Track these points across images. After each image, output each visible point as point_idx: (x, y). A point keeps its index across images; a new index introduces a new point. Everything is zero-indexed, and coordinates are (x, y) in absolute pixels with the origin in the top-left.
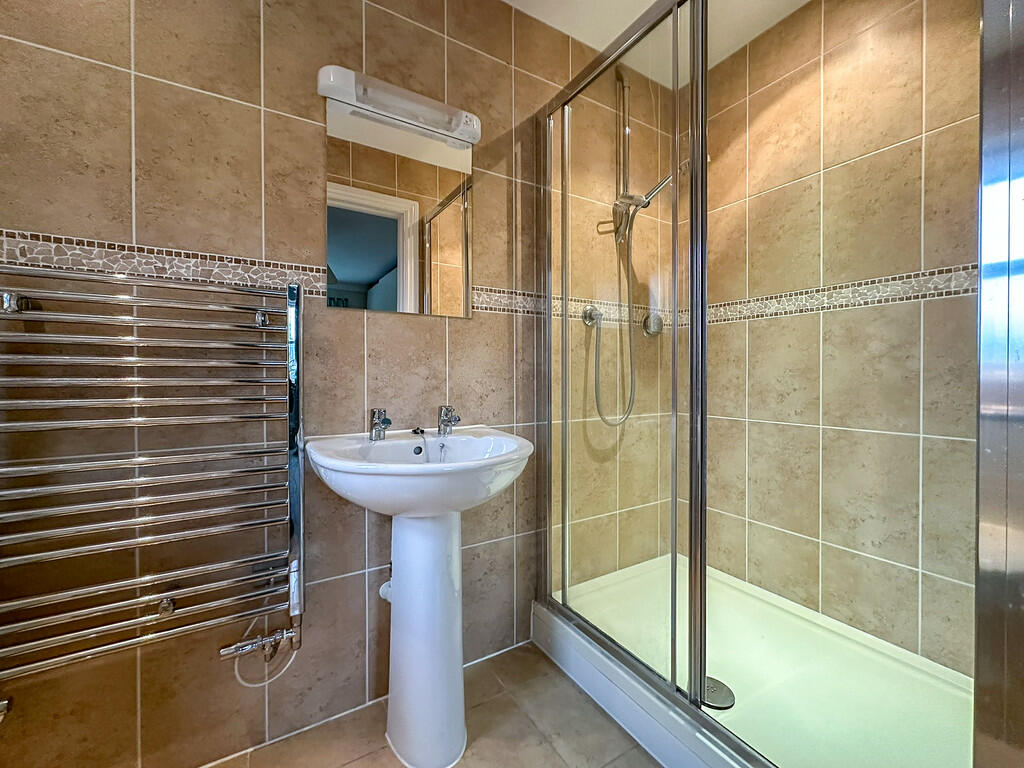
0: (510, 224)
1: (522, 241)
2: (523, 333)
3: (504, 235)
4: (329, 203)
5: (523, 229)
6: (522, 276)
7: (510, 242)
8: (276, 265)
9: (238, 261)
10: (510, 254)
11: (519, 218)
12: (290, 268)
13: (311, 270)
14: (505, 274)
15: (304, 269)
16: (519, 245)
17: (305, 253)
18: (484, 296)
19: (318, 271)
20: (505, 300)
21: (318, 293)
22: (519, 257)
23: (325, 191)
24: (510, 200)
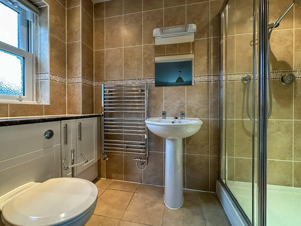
0: (208, 53)
1: (213, 58)
2: (213, 88)
3: (206, 57)
4: (156, 62)
5: (213, 53)
6: (213, 69)
7: (208, 59)
8: (145, 79)
9: (138, 79)
10: (208, 63)
11: (212, 50)
12: (148, 79)
13: (152, 79)
14: (206, 70)
15: (150, 78)
16: (212, 59)
17: (151, 75)
18: (198, 78)
19: (153, 78)
20: (206, 78)
21: (153, 84)
22: (212, 63)
23: (155, 59)
24: (208, 45)
